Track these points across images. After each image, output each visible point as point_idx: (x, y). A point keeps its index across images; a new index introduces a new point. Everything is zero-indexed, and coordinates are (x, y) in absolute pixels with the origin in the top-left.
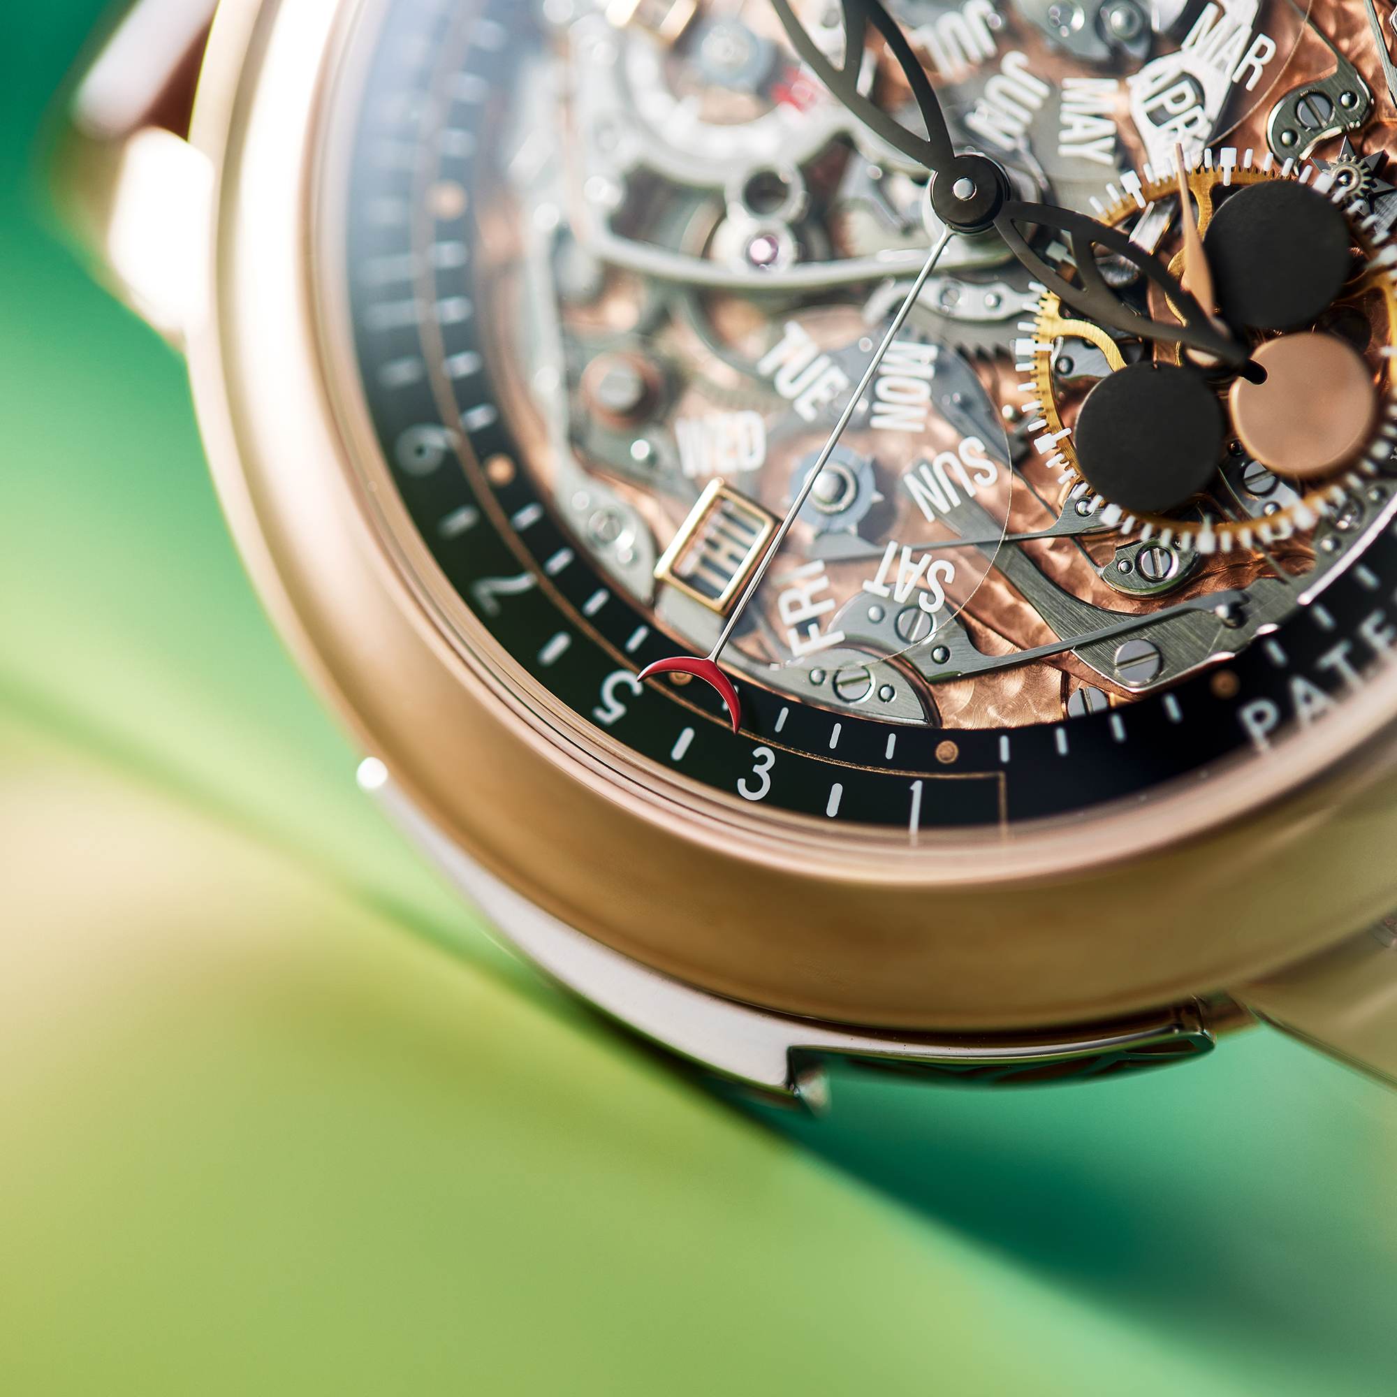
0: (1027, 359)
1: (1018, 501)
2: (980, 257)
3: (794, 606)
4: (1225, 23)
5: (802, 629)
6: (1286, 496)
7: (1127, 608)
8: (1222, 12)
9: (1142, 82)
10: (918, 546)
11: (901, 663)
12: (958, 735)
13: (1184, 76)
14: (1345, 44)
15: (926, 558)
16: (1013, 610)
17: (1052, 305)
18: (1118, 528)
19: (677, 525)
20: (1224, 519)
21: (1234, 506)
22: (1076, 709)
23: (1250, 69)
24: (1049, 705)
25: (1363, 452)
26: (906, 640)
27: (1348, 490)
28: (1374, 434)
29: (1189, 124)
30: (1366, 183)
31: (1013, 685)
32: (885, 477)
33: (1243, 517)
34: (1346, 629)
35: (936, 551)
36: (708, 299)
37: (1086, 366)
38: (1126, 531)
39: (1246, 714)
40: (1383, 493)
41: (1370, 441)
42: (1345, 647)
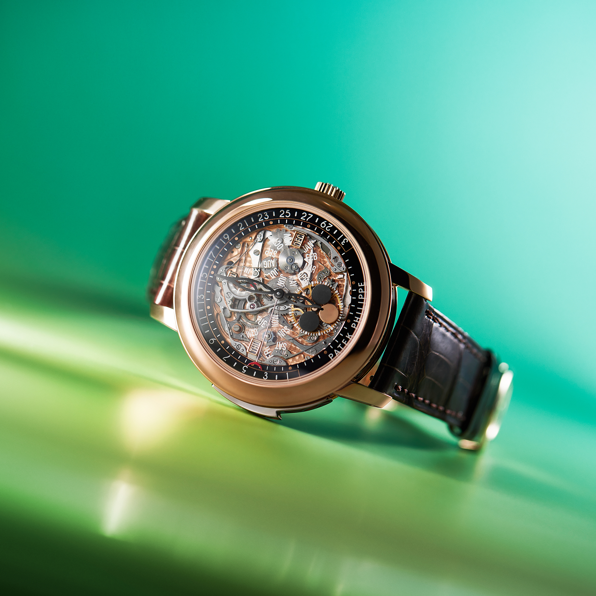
0: (291, 314)
1: (293, 333)
2: (281, 302)
3: (266, 353)
5: (268, 355)
6: (329, 326)
7: (310, 345)
8: (308, 264)
9: (299, 275)
11: (282, 358)
12: (291, 366)
13: (305, 273)
14: (325, 265)
15: (282, 343)
16: (295, 348)
17: (293, 307)
18: (307, 334)
19: (248, 346)
20: (321, 331)
21: (322, 329)
22: (306, 359)
23: (313, 270)
24: (303, 360)
25: (338, 318)
26: (282, 354)
27: (337, 324)
28: (339, 316)
29: (306, 279)
30: (331, 283)
31: (297, 358)
32: (275, 333)
33: (324, 330)
34: (340, 342)
35: (284, 342)
36: (246, 314)
37: (298, 314)
38: (308, 334)
39: (329, 356)
40: (341, 323)
41: (338, 317)
42: (340, 344)
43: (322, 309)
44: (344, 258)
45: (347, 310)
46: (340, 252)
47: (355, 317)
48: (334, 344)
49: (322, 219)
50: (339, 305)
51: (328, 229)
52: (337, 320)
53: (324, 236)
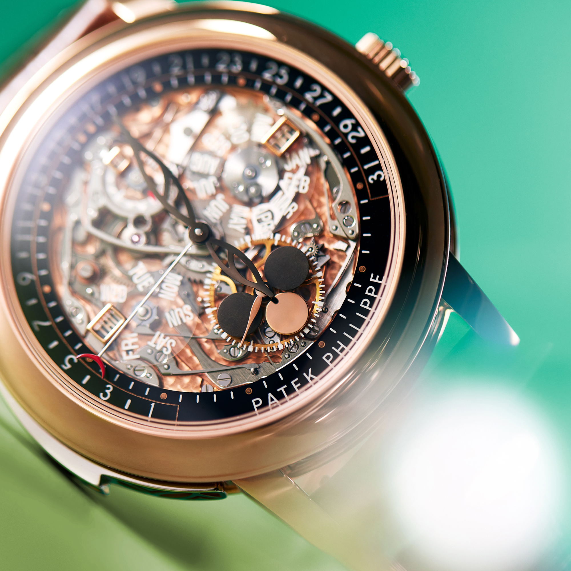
0: (208, 285)
1: (198, 326)
2: (198, 252)
3: (126, 345)
4: (284, 197)
5: (128, 352)
6: (277, 339)
7: (224, 363)
8: (284, 194)
9: (256, 210)
10: (167, 334)
11: (155, 368)
12: (168, 392)
13: (269, 211)
14: (318, 210)
15: (168, 338)
16: (191, 358)
17: (218, 270)
18: (226, 340)
19: (96, 315)
20: (258, 343)
21: (261, 339)
22: (204, 390)
23: (289, 212)
24: (196, 388)
25: (302, 331)
26: (157, 361)
27: (295, 341)
28: (306, 326)
30: (317, 252)
31: (187, 380)
32: (160, 312)
33: (263, 343)
34: (287, 381)
35: (171, 337)
36: (117, 250)
37: (225, 290)
38: (228, 340)
39: (253, 401)
40: (305, 344)
41: (304, 328)
42: (286, 386)
43: (276, 301)
44: (363, 210)
45: (328, 319)
46: (360, 194)
47: (338, 342)
48: (273, 379)
49: (347, 113)
50: (314, 304)
51: (353, 137)
52: (297, 334)
53: (339, 150)
